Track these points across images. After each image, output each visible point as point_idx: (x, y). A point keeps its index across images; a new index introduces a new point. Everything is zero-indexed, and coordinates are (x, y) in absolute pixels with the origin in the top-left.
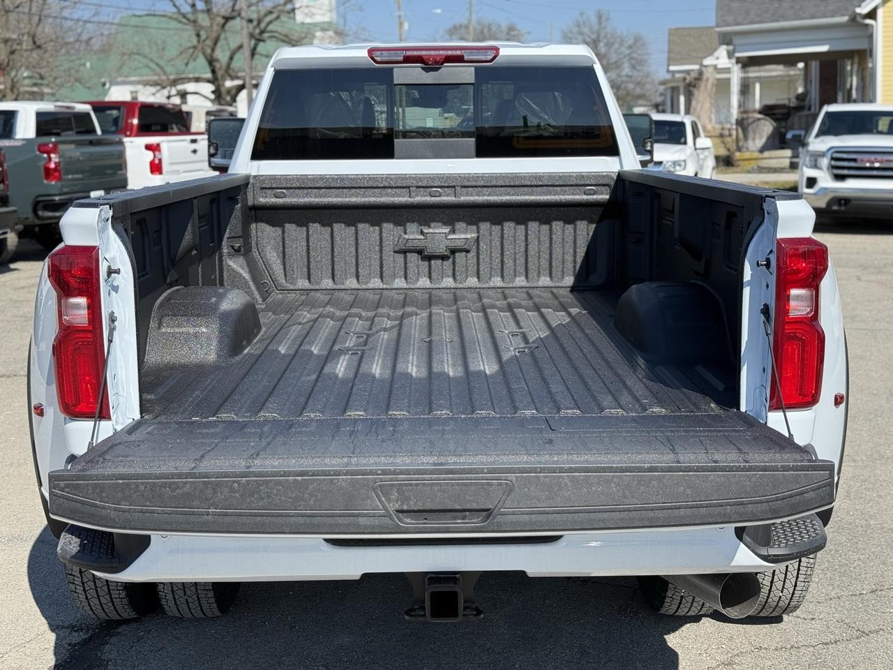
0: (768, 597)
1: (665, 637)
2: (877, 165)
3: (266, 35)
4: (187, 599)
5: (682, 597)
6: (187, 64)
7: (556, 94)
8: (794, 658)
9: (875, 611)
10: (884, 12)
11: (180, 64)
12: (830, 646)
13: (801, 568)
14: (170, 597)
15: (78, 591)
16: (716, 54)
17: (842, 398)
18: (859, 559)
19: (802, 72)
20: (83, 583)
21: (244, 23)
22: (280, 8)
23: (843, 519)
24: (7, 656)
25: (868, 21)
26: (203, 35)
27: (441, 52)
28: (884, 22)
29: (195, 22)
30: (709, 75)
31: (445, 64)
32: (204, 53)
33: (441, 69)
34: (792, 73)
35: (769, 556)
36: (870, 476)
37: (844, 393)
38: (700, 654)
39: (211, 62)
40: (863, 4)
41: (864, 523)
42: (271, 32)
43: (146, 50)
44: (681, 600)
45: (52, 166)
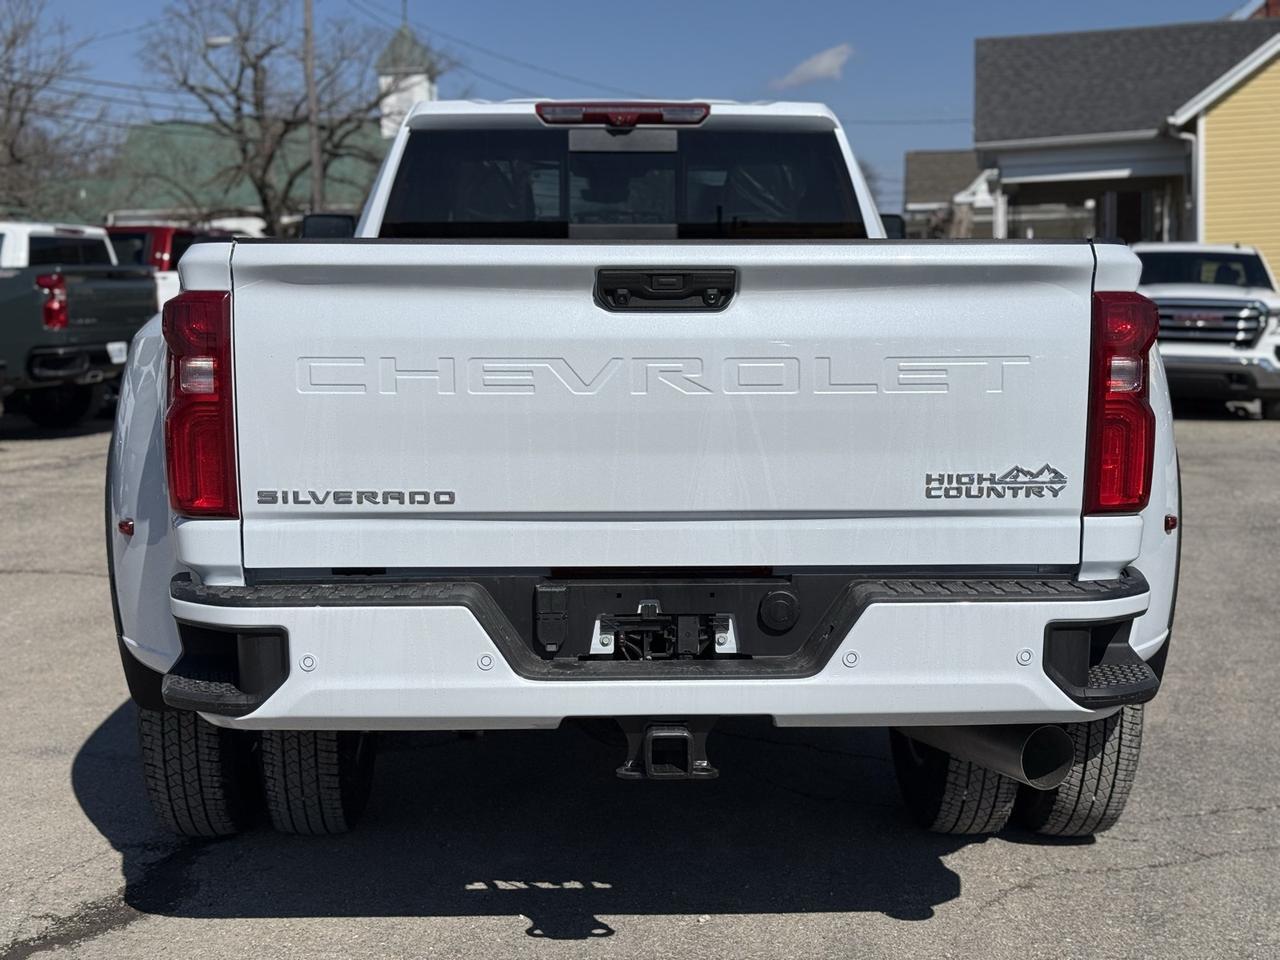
0: (1077, 802)
1: (941, 858)
2: (1200, 324)
3: (342, 151)
4: (304, 802)
5: (964, 802)
6: (227, 191)
7: (785, 168)
8: (1112, 881)
9: (1218, 832)
10: (1207, 123)
11: (217, 191)
12: (1160, 869)
13: (1120, 760)
14: (281, 798)
15: (158, 788)
16: (973, 188)
17: (1174, 519)
18: (1194, 778)
19: (1092, 215)
20: (167, 777)
21: (314, 130)
22: (361, 115)
23: (1170, 734)
24: (60, 876)
25: (1185, 136)
26: (251, 148)
27: (633, 110)
28: (1207, 136)
29: (240, 132)
30: (962, 214)
31: (639, 126)
32: (252, 176)
33: (632, 134)
34: (1078, 215)
35: (1086, 698)
36: (1204, 689)
37: (1175, 514)
38: (988, 877)
39: (262, 187)
40: (1179, 112)
41: (1198, 739)
42: (348, 147)
43: (169, 171)
44: (962, 808)
45: (56, 305)
